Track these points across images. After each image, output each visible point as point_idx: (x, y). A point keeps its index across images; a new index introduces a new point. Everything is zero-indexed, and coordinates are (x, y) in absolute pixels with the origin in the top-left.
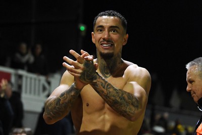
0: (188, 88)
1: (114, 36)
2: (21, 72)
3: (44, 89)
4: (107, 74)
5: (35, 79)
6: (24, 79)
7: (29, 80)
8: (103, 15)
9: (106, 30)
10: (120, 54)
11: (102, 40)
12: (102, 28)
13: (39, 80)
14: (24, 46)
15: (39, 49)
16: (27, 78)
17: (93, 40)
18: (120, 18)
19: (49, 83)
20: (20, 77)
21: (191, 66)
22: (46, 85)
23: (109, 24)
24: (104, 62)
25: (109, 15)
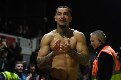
0: (91, 44)
1: (66, 17)
2: (20, 38)
3: (30, 45)
4: (64, 36)
5: (26, 41)
6: (21, 41)
7: (23, 41)
8: (60, 7)
9: (63, 14)
10: (69, 26)
11: (60, 19)
12: (60, 13)
13: (28, 41)
14: (21, 27)
15: (27, 28)
16: (22, 40)
17: (56, 20)
18: (69, 9)
19: (32, 42)
20: (19, 40)
21: (92, 34)
22: (31, 43)
23: (64, 11)
24: (62, 30)
25: (64, 7)
